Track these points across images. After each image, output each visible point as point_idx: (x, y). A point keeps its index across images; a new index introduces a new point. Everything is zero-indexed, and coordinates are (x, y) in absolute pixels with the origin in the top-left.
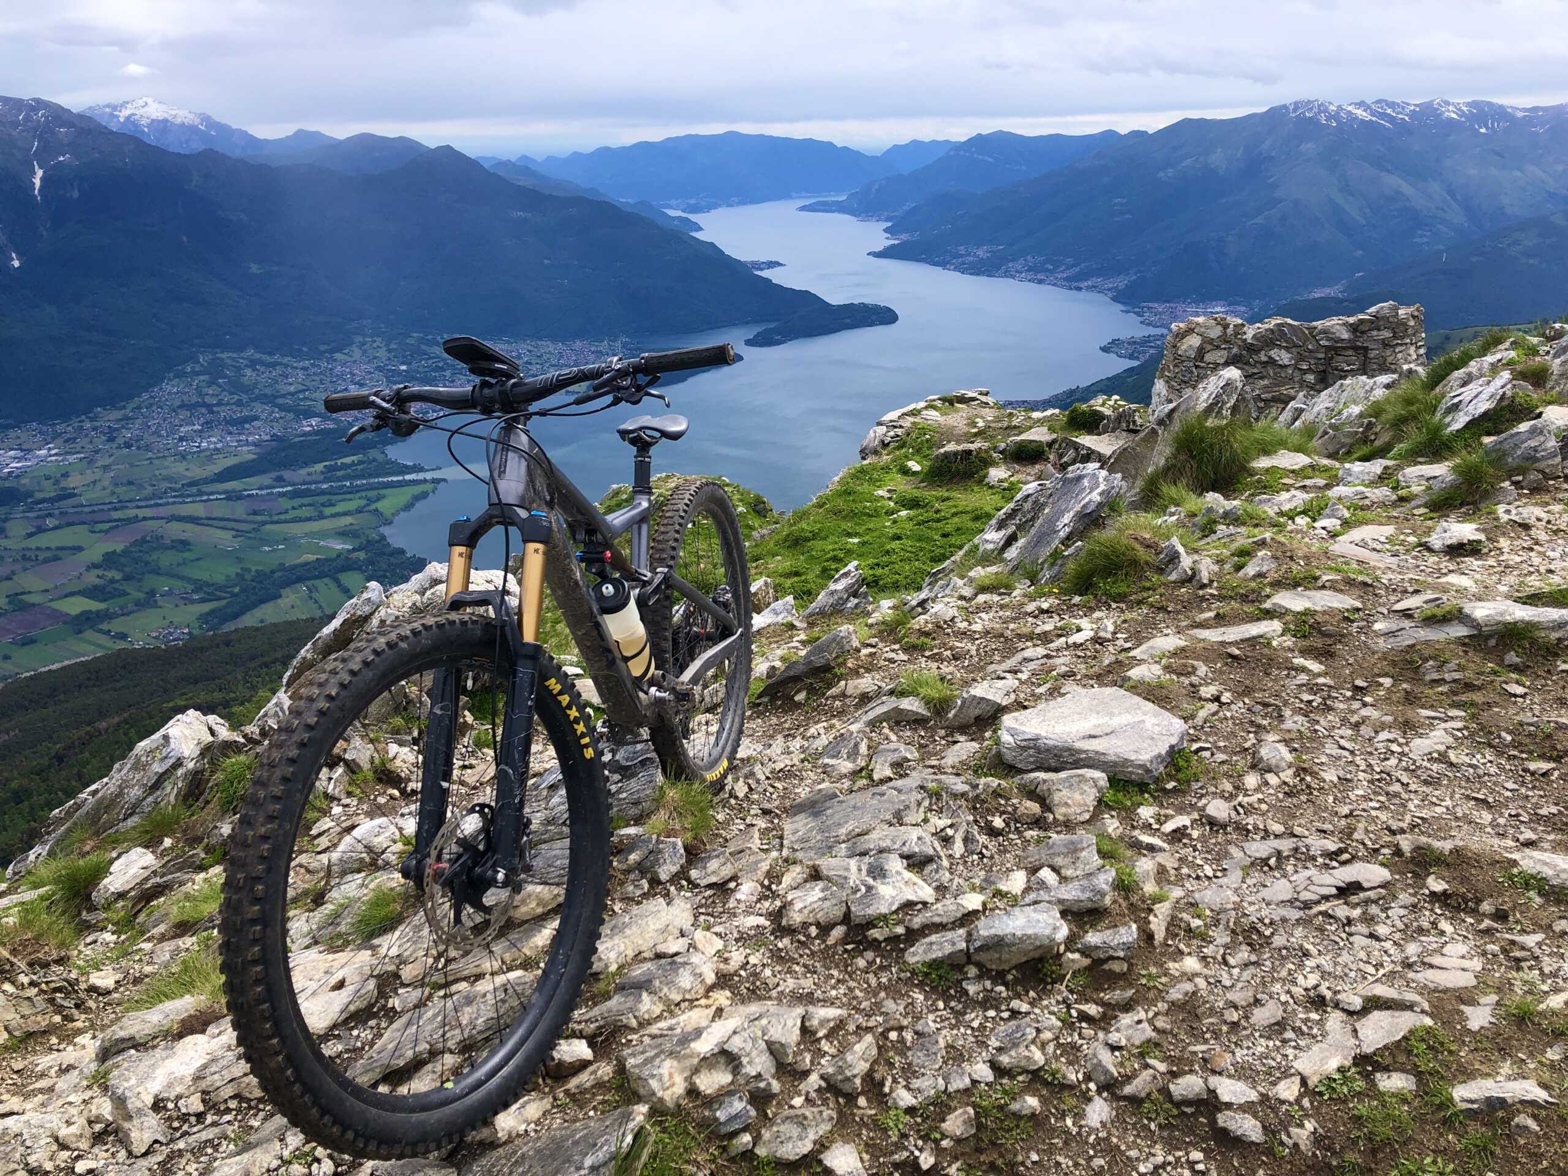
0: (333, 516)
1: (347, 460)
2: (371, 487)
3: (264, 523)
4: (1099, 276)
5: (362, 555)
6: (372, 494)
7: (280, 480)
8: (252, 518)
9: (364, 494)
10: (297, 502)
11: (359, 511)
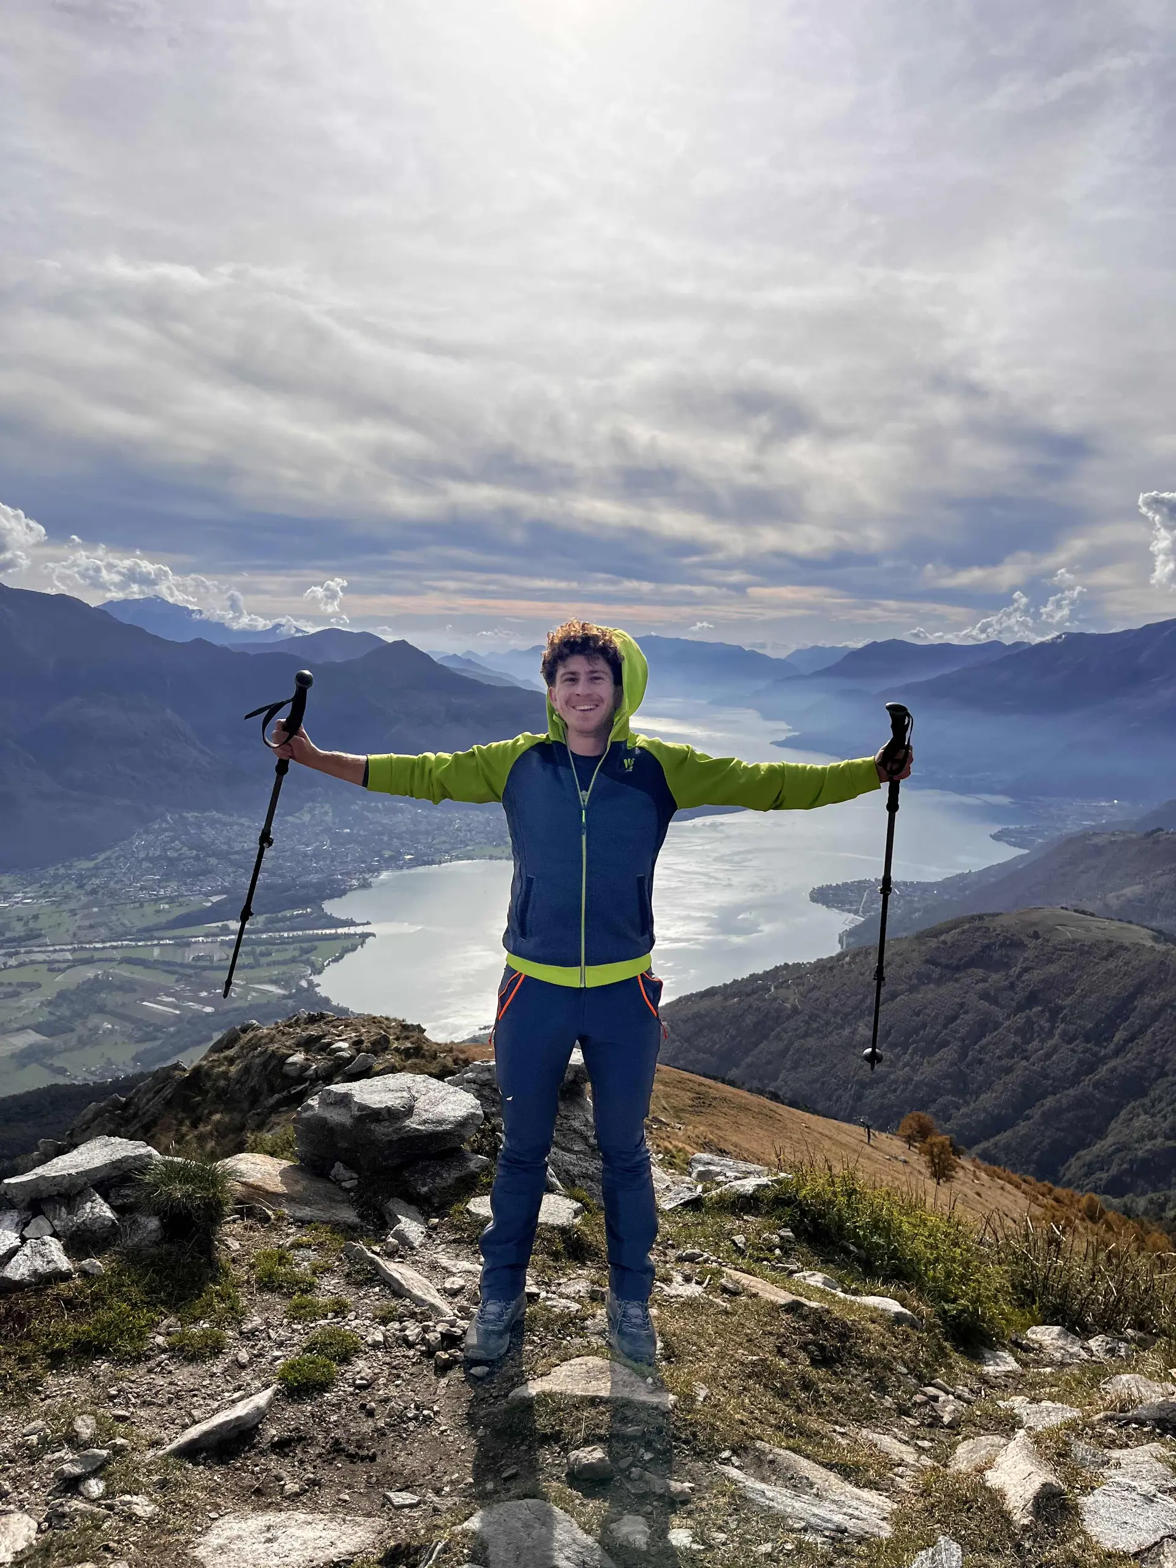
0: (268, 964)
1: (288, 913)
2: (306, 939)
6: (306, 945)
7: (225, 929)
9: (297, 945)
11: (292, 960)
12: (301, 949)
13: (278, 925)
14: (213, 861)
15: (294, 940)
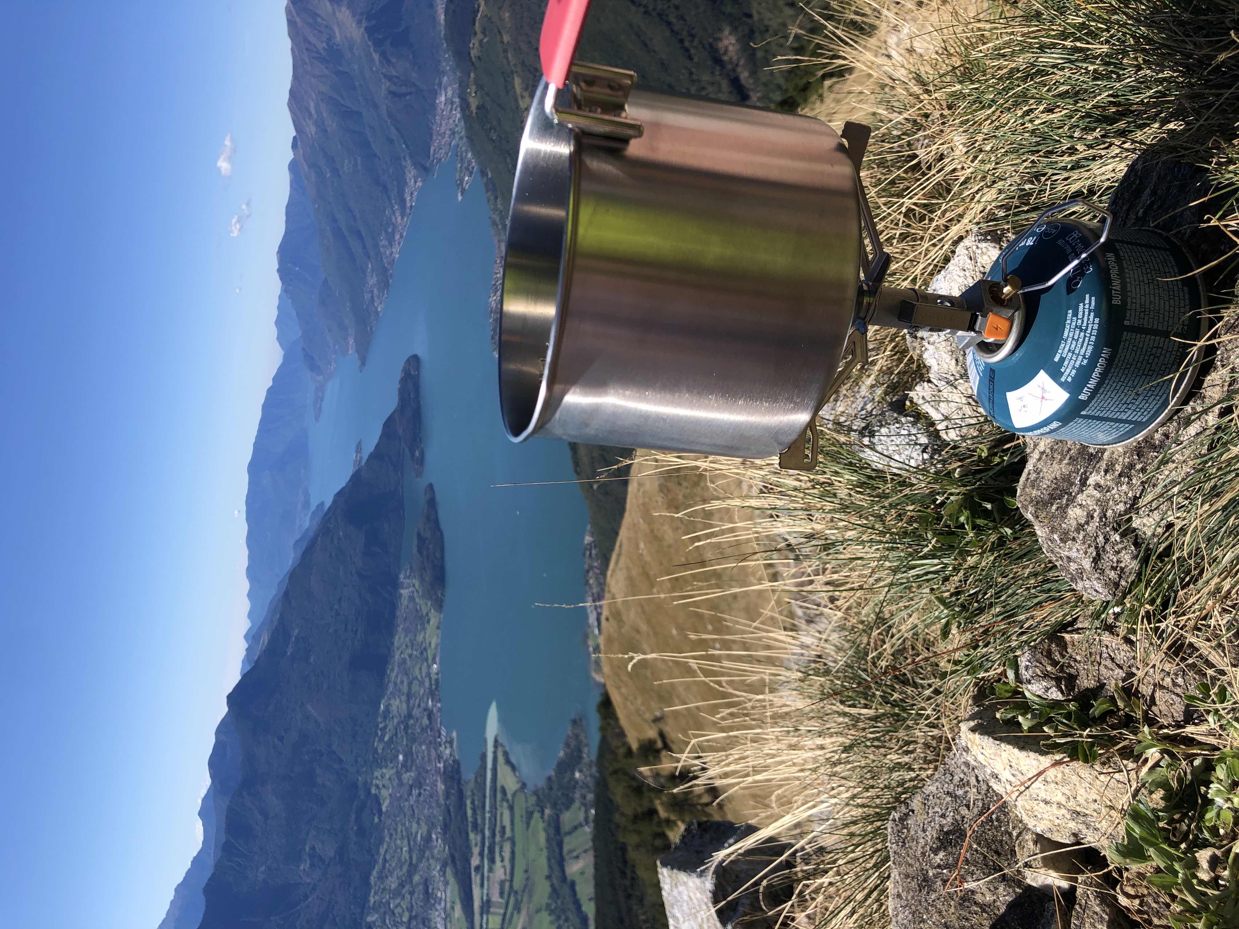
0: (513, 830)
1: (469, 812)
2: (494, 795)
3: (511, 887)
4: (403, 190)
5: (547, 812)
6: (499, 795)
7: (478, 868)
8: (506, 896)
9: (498, 803)
10: (498, 858)
11: (511, 808)
12: (503, 800)
13: (479, 821)
14: (416, 878)
15: (494, 807)
